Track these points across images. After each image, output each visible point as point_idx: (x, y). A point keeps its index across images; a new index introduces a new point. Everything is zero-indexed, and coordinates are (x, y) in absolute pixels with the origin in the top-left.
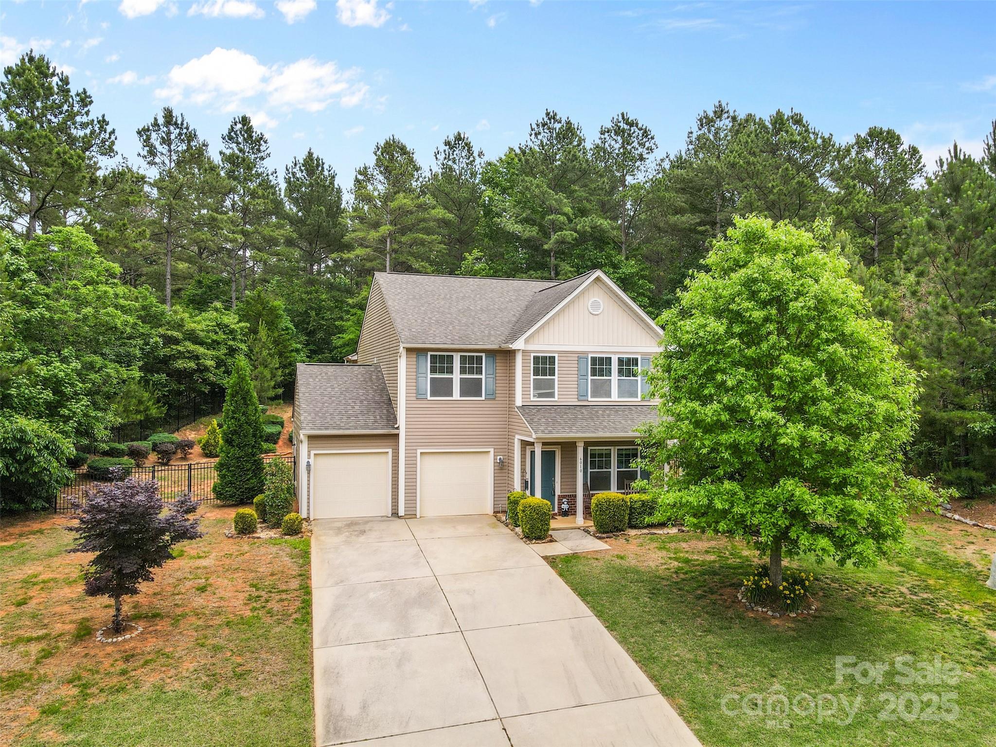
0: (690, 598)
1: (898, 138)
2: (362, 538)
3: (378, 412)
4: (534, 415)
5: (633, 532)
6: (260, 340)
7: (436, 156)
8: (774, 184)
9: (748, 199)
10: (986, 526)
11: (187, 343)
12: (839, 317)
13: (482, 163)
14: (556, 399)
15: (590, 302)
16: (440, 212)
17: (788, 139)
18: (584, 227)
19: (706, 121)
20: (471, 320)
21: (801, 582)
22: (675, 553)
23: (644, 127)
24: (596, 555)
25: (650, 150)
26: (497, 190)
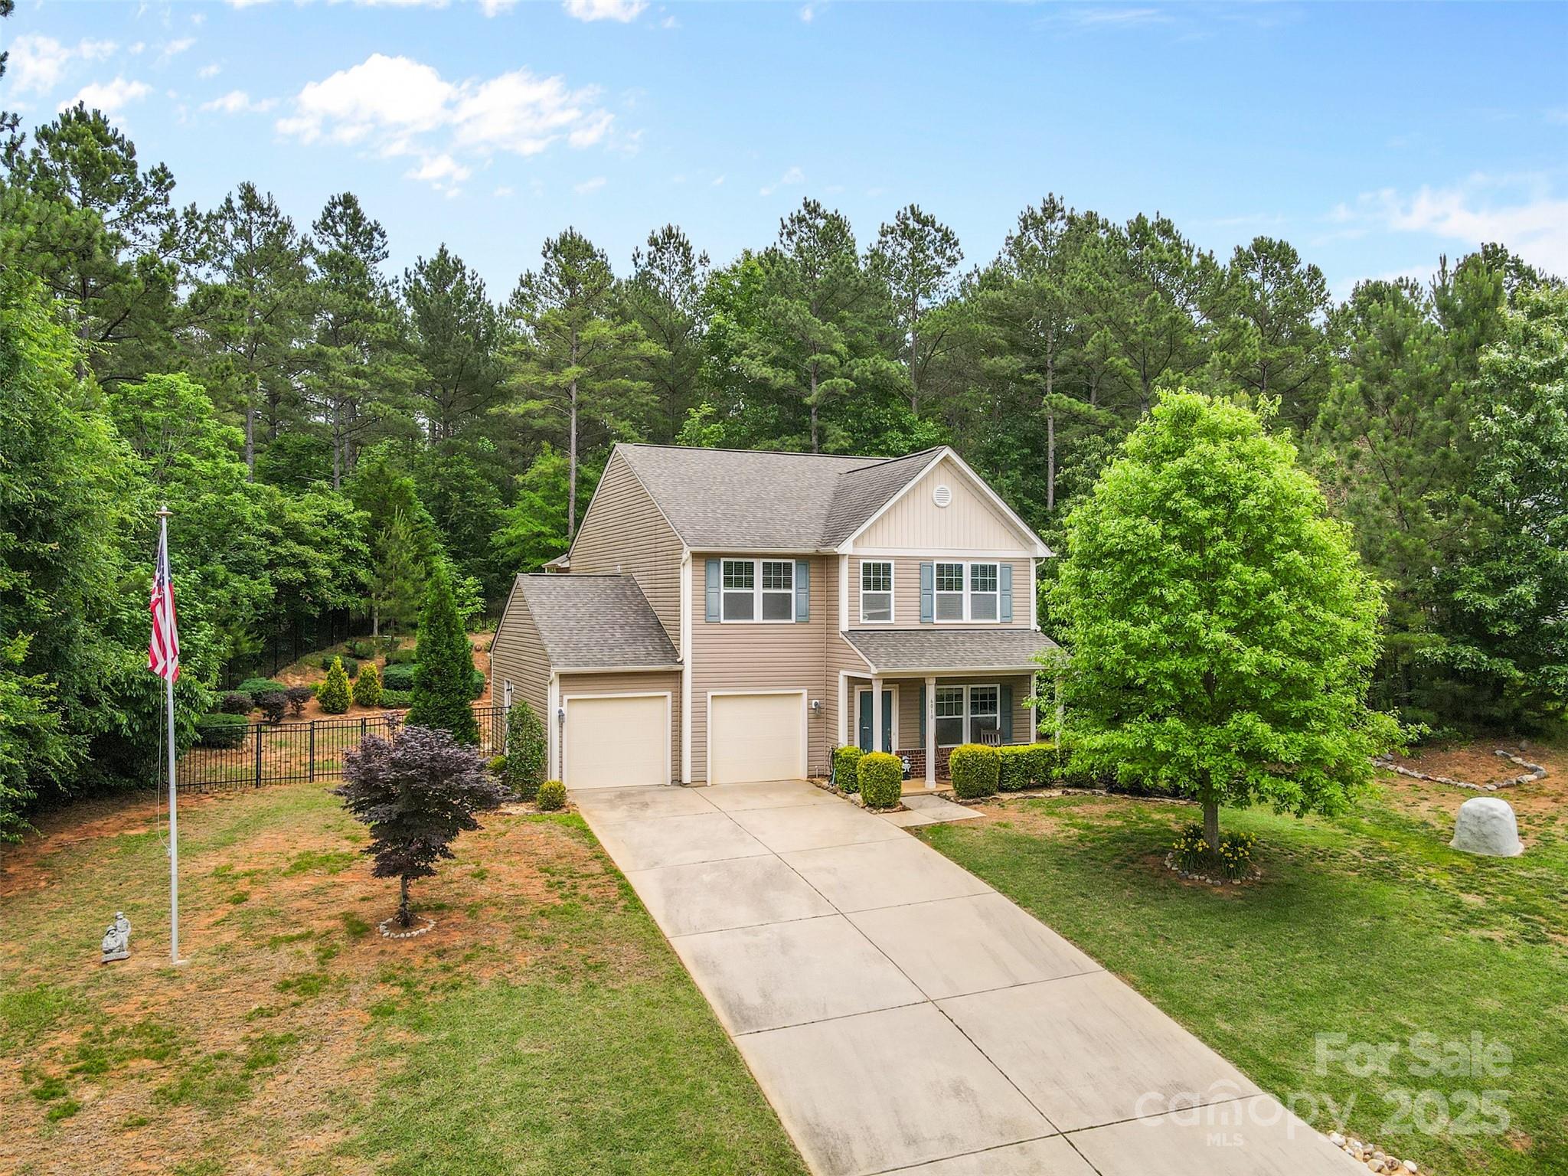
0: (1107, 869)
1: (1294, 255)
2: (649, 812)
3: (647, 640)
4: (867, 643)
5: (1005, 796)
6: (397, 536)
7: (634, 260)
8: (1138, 319)
9: (1102, 339)
10: (1438, 779)
11: (290, 543)
12: (1295, 518)
13: (706, 273)
14: (893, 621)
15: (936, 490)
16: (650, 348)
17: (1155, 257)
18: (863, 372)
19: (1030, 222)
20: (769, 514)
21: (1243, 843)
22: (1070, 819)
23: (944, 227)
24: (971, 825)
25: (953, 261)
26: (731, 314)
